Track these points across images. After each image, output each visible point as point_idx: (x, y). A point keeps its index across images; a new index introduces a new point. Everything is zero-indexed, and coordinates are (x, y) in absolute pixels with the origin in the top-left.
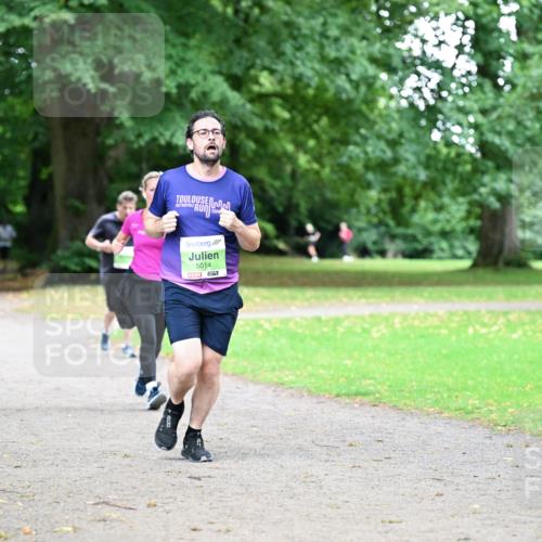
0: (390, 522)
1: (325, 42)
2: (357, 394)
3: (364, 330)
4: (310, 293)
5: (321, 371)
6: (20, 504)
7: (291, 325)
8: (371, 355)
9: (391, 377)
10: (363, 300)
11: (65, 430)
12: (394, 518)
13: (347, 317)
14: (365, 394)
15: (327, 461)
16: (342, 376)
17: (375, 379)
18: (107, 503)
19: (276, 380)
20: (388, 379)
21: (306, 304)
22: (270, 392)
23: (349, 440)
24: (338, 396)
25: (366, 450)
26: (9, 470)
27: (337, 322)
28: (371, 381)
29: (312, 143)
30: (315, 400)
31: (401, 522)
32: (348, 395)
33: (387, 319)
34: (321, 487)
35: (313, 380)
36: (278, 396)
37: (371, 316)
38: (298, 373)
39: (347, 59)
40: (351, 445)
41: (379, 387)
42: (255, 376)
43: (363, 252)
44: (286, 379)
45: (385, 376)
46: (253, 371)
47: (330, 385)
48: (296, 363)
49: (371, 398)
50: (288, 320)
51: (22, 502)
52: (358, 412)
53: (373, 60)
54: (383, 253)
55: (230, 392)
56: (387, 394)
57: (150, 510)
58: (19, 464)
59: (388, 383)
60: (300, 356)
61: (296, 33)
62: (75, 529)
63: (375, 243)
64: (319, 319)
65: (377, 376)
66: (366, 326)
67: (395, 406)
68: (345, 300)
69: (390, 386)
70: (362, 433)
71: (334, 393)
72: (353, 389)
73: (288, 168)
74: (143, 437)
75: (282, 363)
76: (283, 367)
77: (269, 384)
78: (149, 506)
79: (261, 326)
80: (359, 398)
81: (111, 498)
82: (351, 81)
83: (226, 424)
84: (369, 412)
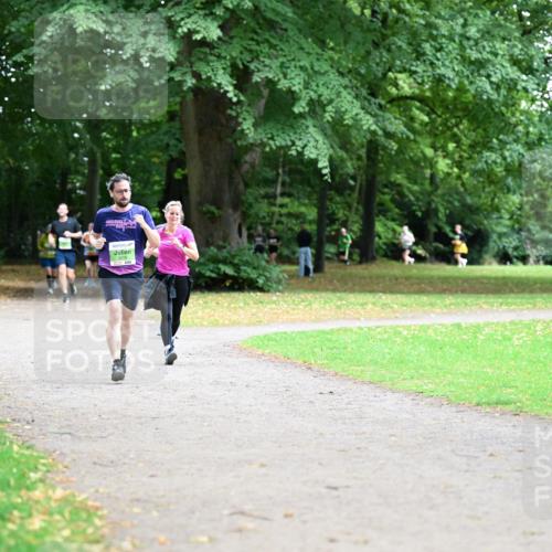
0: (533, 534)
1: (465, 43)
2: (497, 403)
3: (505, 338)
4: (449, 299)
5: (462, 380)
6: (155, 514)
7: (430, 331)
8: (512, 363)
9: (533, 386)
10: (504, 307)
11: (201, 439)
12: (534, 530)
13: (487, 325)
14: (506, 403)
15: (467, 471)
16: (483, 385)
17: (517, 387)
18: (242, 513)
19: (415, 388)
20: (530, 388)
21: (445, 310)
22: (408, 400)
23: (490, 450)
24: (478, 404)
25: (507, 460)
26: (145, 479)
27: (478, 328)
28: (513, 390)
29: (451, 146)
30: (454, 409)
31: (542, 533)
32: (489, 404)
33: (528, 327)
34: (461, 498)
35: (453, 389)
36: (418, 404)
37: (512, 323)
38: (437, 381)
39: (488, 61)
40: (491, 455)
41: (520, 396)
42: (393, 384)
43: (504, 258)
44: (425, 387)
45: (527, 385)
46: (391, 379)
47: (470, 394)
48: (435, 371)
49: (512, 407)
50: (428, 327)
51: (158, 511)
52: (498, 421)
53: (515, 62)
54: (524, 259)
55: (367, 400)
56: (528, 403)
57: (286, 520)
58: (154, 473)
59: (530, 392)
60: (439, 364)
61: (435, 32)
62: (211, 540)
63: (516, 248)
64: (459, 326)
65: (518, 384)
66: (507, 333)
67: (536, 415)
68: (485, 306)
69: (532, 395)
70: (503, 443)
71: (474, 402)
72: (494, 397)
73: (428, 172)
74: (280, 447)
75: (421, 371)
76: (422, 375)
77: (408, 393)
78: (286, 516)
79: (400, 333)
80: (500, 406)
81: (248, 507)
82: (491, 83)
83: (364, 433)
84: (510, 422)
